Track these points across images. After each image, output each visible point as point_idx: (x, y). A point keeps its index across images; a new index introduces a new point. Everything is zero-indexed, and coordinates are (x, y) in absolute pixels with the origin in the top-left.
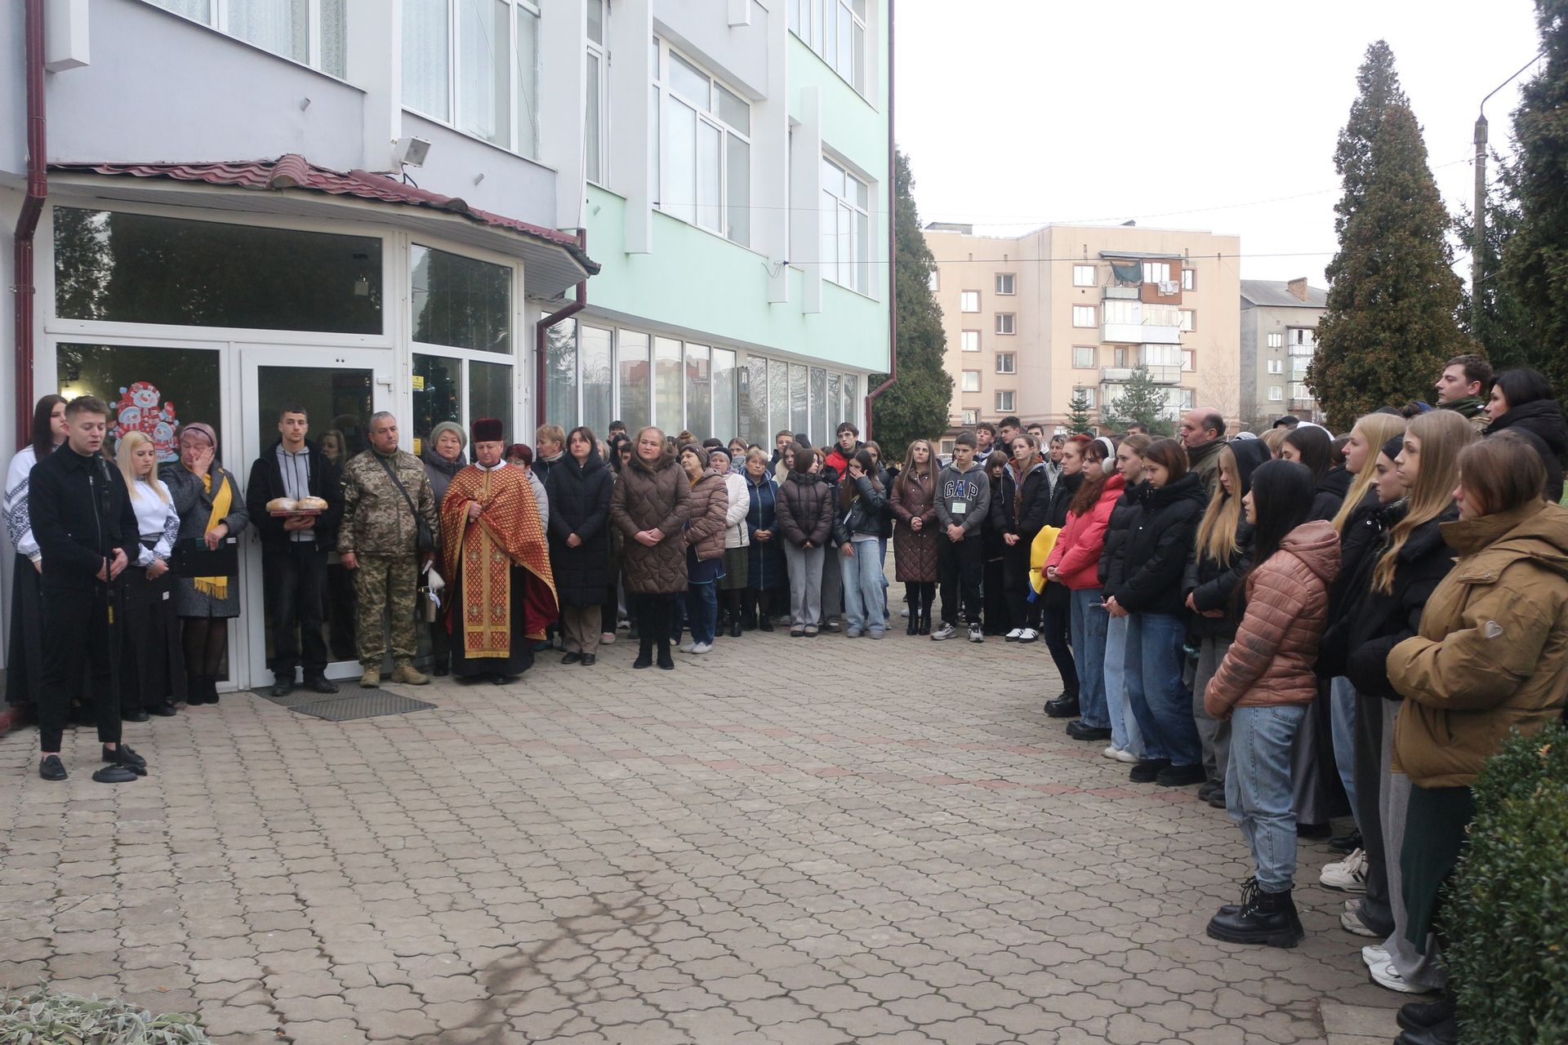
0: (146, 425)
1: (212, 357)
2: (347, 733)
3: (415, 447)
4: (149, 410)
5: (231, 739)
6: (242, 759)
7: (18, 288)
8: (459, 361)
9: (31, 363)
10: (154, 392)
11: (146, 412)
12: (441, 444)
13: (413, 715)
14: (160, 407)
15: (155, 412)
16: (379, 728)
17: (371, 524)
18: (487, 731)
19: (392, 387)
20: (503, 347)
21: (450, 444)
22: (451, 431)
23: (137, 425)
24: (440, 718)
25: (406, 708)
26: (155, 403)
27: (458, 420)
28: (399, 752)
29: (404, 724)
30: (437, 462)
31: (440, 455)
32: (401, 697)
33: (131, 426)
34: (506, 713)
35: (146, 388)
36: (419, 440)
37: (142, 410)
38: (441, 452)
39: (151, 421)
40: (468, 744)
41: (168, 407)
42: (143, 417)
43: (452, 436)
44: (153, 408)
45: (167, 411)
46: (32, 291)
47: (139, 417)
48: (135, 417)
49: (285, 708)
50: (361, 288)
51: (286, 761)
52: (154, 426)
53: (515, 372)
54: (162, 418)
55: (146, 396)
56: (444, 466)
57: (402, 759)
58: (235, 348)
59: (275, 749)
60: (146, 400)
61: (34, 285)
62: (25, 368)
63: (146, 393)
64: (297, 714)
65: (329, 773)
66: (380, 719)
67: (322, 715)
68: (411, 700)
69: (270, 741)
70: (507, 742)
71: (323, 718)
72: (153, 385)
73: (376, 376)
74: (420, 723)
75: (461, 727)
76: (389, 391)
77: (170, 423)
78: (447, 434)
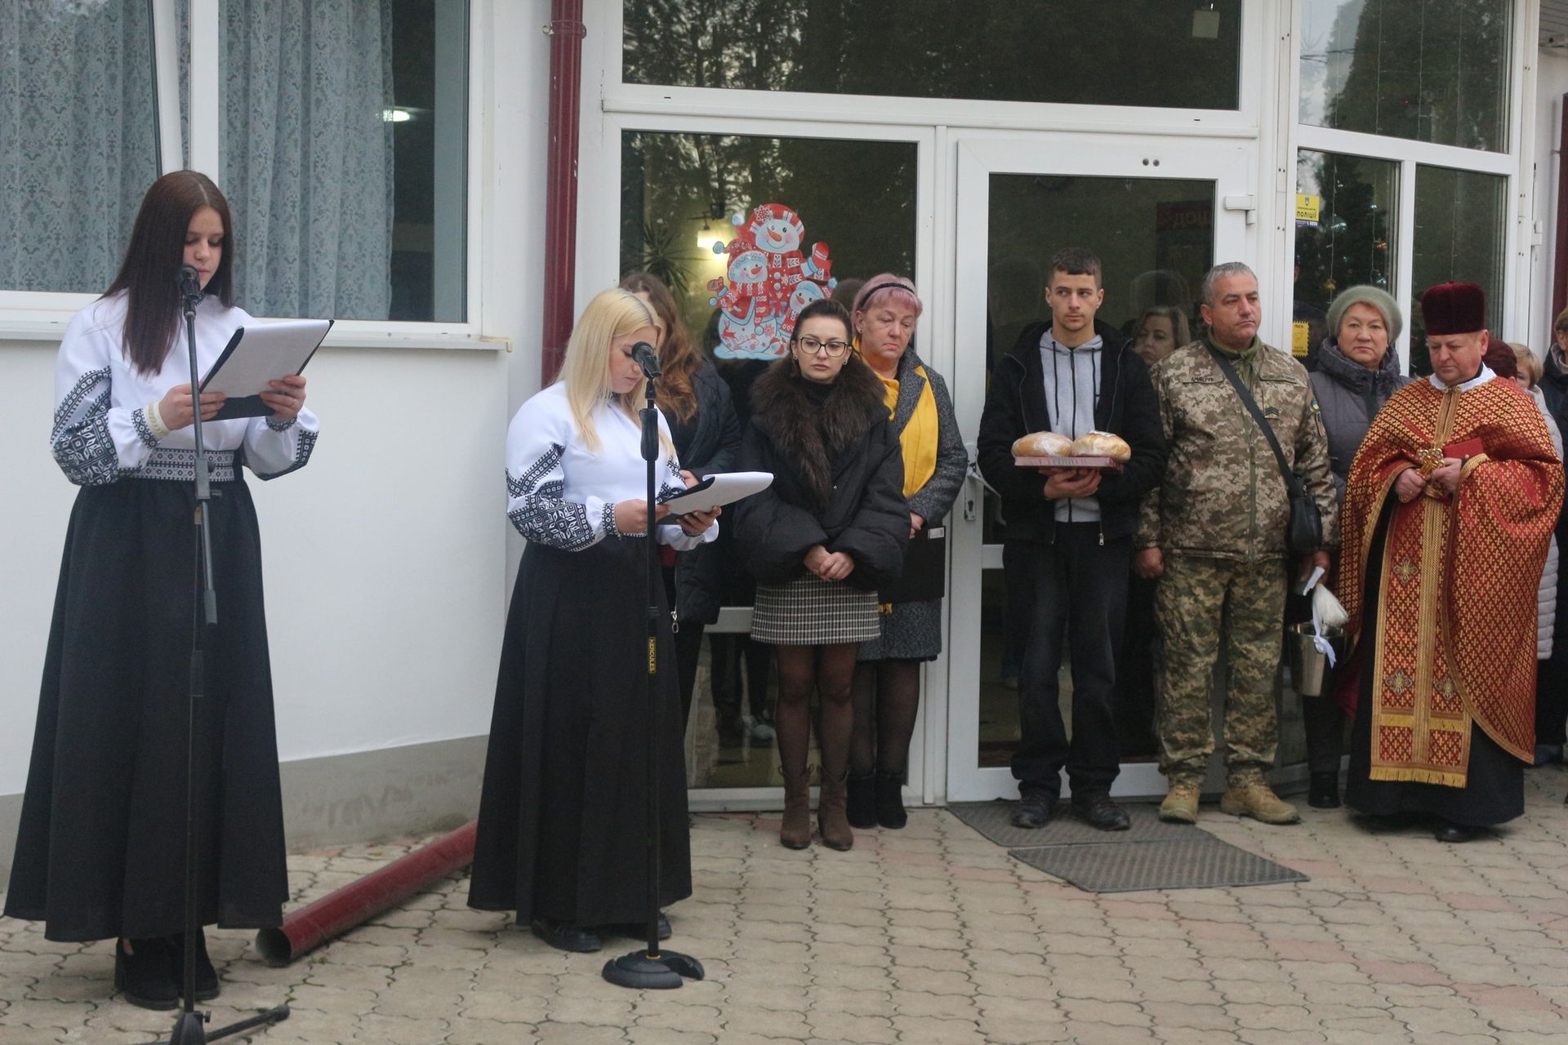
0: (777, 286)
1: (903, 155)
2: (1113, 923)
3: (1296, 338)
4: (784, 258)
5: (883, 913)
6: (893, 962)
7: (556, 26)
8: (1396, 164)
9: (575, 167)
10: (794, 223)
11: (778, 260)
12: (1347, 332)
13: (1251, 894)
14: (804, 251)
15: (794, 262)
16: (1179, 918)
17: (1197, 493)
18: (1404, 950)
19: (1253, 217)
20: (1492, 137)
21: (1366, 333)
22: (1369, 306)
23: (761, 287)
24: (1310, 908)
25: (1241, 877)
26: (794, 245)
27: (1391, 287)
28: (1211, 982)
29: (1231, 915)
30: (1339, 370)
31: (1345, 355)
32: (1236, 848)
33: (750, 288)
34: (1452, 909)
35: (778, 216)
36: (1306, 326)
37: (770, 257)
38: (1347, 348)
39: (785, 280)
40: (1362, 977)
41: (818, 253)
42: (771, 271)
43: (1369, 316)
44: (791, 254)
45: (817, 262)
46: (580, 32)
47: (764, 271)
48: (756, 271)
49: (1004, 851)
50: (1205, 25)
51: (977, 976)
52: (792, 289)
53: (1514, 188)
54: (807, 272)
55: (778, 231)
56: (1353, 377)
57: (1215, 998)
58: (948, 138)
59: (961, 945)
60: (777, 238)
61: (585, 22)
62: (564, 176)
63: (777, 225)
64: (1024, 869)
65: (1057, 1015)
66: (1187, 898)
67: (1070, 878)
68: (1254, 858)
69: (956, 925)
70: (1451, 984)
71: (1070, 883)
72: (792, 208)
73: (1222, 195)
74: (1267, 915)
75: (1350, 934)
76: (1248, 225)
77: (821, 284)
78: (1360, 313)
